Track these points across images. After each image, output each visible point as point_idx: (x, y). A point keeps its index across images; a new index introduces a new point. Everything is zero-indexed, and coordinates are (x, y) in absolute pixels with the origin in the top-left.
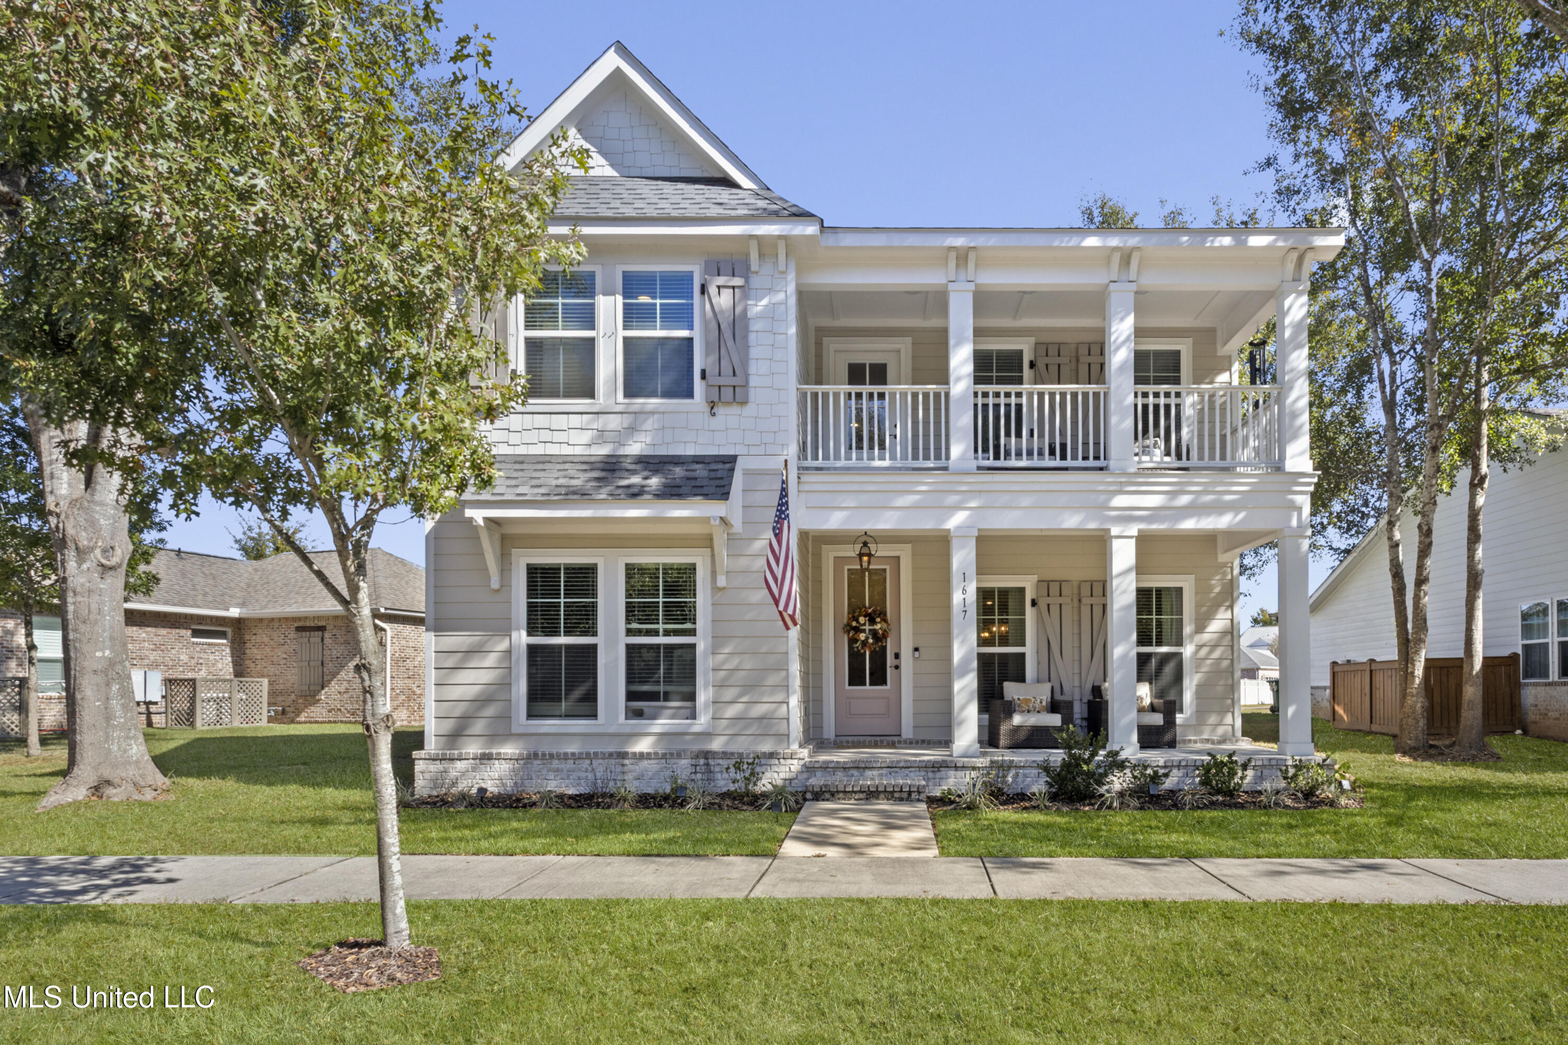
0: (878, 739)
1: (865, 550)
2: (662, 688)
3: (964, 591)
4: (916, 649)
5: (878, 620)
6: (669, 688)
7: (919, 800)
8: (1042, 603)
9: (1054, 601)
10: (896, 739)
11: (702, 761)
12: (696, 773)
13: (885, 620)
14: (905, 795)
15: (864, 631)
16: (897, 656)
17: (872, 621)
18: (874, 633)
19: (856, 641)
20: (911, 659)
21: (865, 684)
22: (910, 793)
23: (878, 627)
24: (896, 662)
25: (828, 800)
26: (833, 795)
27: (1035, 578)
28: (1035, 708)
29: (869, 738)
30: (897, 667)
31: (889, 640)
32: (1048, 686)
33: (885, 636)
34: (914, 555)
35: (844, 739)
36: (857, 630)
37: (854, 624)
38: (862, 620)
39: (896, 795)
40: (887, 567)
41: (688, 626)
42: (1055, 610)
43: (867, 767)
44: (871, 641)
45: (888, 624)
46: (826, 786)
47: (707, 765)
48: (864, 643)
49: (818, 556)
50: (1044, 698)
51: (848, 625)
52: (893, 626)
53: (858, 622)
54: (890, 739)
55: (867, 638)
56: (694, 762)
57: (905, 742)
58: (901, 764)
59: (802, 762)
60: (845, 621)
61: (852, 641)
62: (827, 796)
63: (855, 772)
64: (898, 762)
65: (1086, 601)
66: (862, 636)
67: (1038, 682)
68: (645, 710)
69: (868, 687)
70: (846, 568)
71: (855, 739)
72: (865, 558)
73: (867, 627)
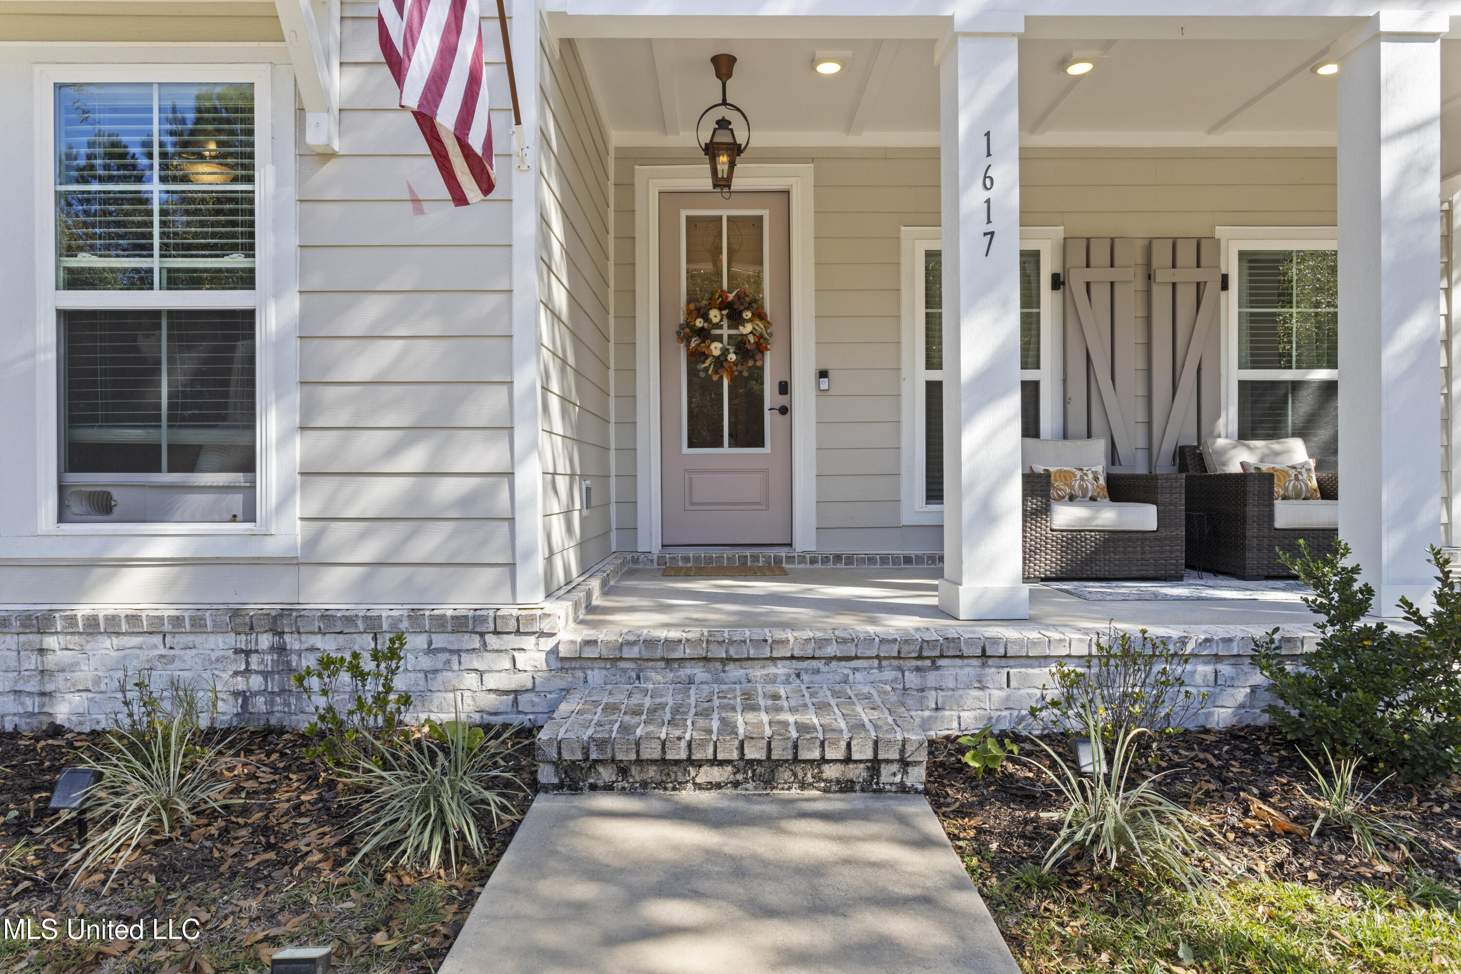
0: (748, 552)
1: (723, 137)
2: (164, 436)
3: (988, 182)
4: (823, 374)
5: (748, 315)
6: (191, 436)
7: (903, 789)
8: (1076, 282)
9: (1100, 274)
10: (783, 552)
11: (265, 641)
12: (248, 671)
13: (760, 315)
14: (858, 773)
15: (719, 338)
16: (784, 388)
17: (735, 319)
18: (740, 344)
19: (704, 356)
20: (812, 393)
21: (720, 444)
22: (875, 765)
23: (747, 329)
24: (782, 400)
25: (609, 788)
26: (623, 771)
27: (1058, 232)
28: (1085, 491)
29: (727, 552)
30: (784, 410)
31: (768, 354)
32: (1098, 447)
33: (761, 346)
34: (818, 186)
35: (679, 552)
36: (704, 335)
37: (699, 323)
38: (715, 315)
39: (831, 772)
40: (765, 213)
41: (235, 261)
42: (1101, 294)
43: (731, 659)
44: (732, 357)
45: (768, 324)
46: (602, 744)
47: (281, 650)
48: (720, 362)
49: (626, 186)
50: (1100, 469)
51: (688, 324)
52: (777, 329)
53: (706, 318)
54: (772, 552)
55: (725, 352)
56: (242, 642)
57: (802, 559)
58: (832, 650)
59: (548, 644)
60: (682, 318)
61: (696, 357)
62: (606, 774)
63: (699, 673)
64: (822, 642)
65: (1164, 275)
66: (716, 348)
67: (1065, 436)
68: (116, 494)
69: (726, 450)
70: (684, 213)
71: (702, 552)
72: (723, 159)
73: (725, 332)
